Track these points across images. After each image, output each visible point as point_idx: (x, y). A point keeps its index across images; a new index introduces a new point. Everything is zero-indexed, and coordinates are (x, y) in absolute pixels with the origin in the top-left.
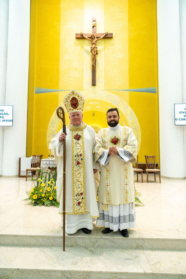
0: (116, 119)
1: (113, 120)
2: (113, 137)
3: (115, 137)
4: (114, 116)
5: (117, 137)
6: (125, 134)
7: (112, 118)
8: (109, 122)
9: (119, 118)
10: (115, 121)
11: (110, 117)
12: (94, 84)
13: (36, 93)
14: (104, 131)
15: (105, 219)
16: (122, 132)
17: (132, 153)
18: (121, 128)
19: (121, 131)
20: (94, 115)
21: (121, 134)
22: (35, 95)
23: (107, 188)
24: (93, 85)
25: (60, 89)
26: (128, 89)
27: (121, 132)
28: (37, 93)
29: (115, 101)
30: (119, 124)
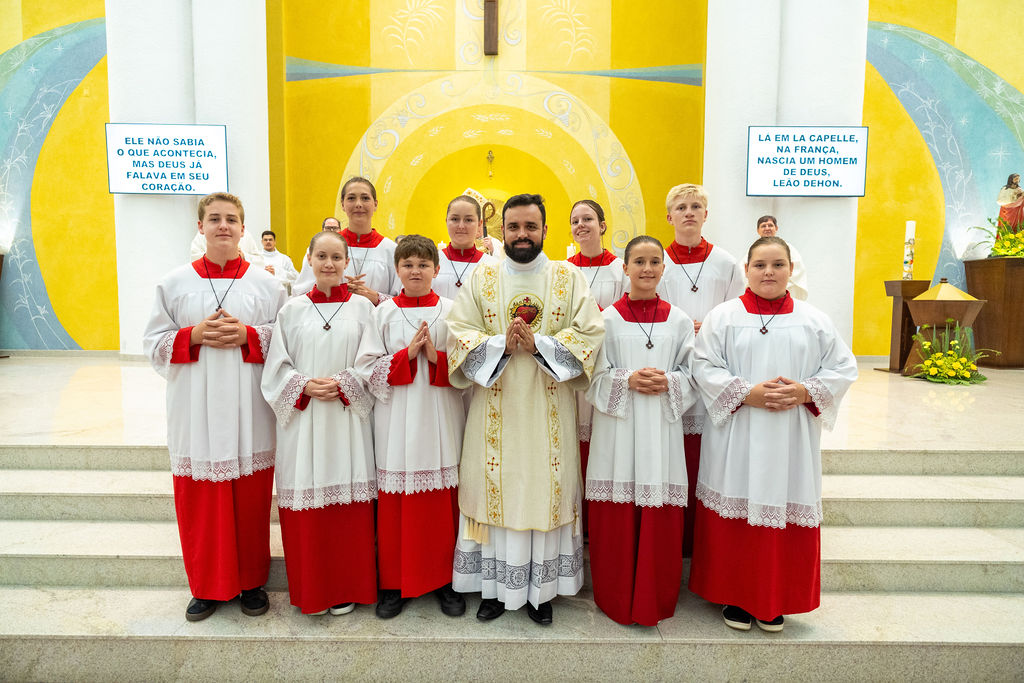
0: (536, 234)
1: (526, 240)
2: (520, 300)
3: (527, 299)
4: (530, 226)
5: (533, 302)
6: (561, 292)
7: (522, 233)
8: (510, 245)
9: (544, 232)
10: (531, 242)
11: (514, 226)
12: (491, 50)
13: (288, 80)
14: (489, 274)
15: (484, 572)
16: (549, 284)
17: (582, 360)
18: (550, 269)
19: (546, 279)
20: (490, 159)
21: (548, 290)
22: (287, 86)
23: (490, 472)
24: (486, 54)
25: (373, 66)
26: (608, 68)
27: (546, 283)
28: (295, 77)
29: (563, 112)
30: (542, 254)
